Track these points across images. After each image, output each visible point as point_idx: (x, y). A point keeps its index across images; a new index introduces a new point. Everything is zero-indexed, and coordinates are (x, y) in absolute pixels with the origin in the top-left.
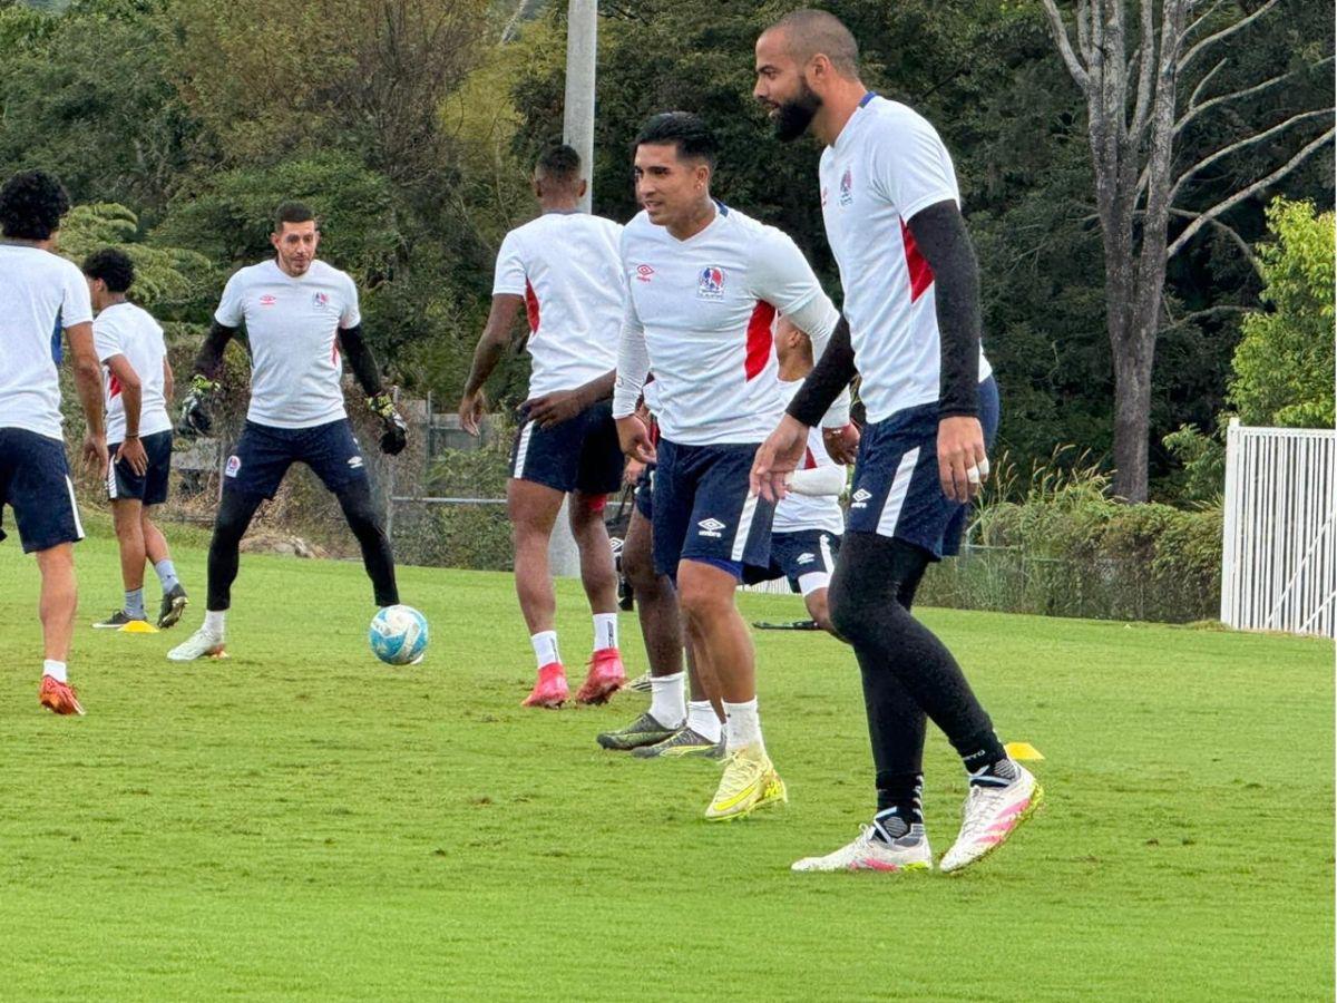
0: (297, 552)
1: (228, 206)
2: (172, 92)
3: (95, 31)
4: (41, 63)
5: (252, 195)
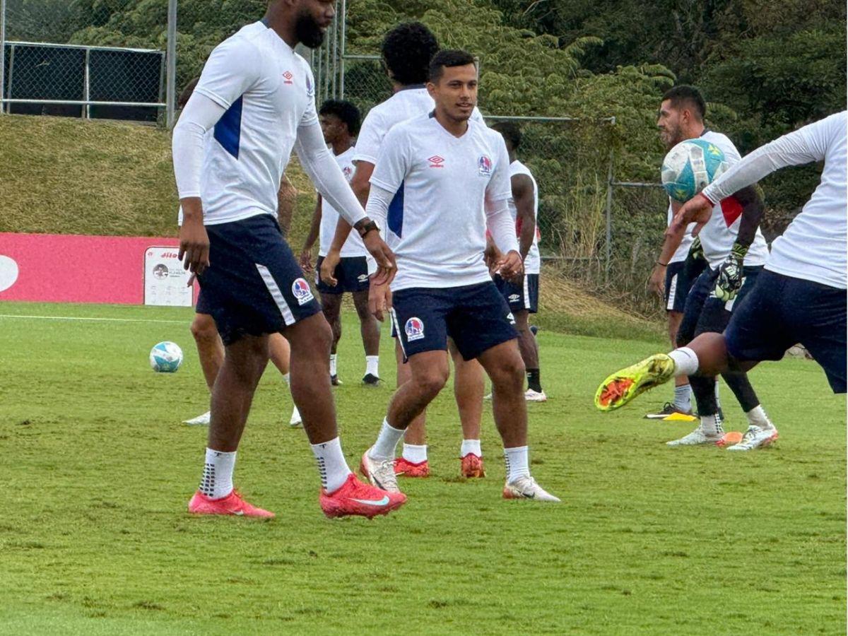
1: (751, 67)
5: (771, 58)
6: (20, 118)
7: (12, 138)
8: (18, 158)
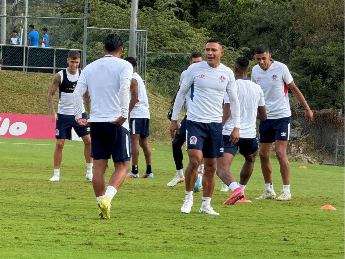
0: (308, 161)
1: (306, 59)
2: (290, 24)
3: (270, 6)
4: (253, 15)
5: (313, 56)
6: (30, 73)
7: (27, 81)
8: (29, 88)
